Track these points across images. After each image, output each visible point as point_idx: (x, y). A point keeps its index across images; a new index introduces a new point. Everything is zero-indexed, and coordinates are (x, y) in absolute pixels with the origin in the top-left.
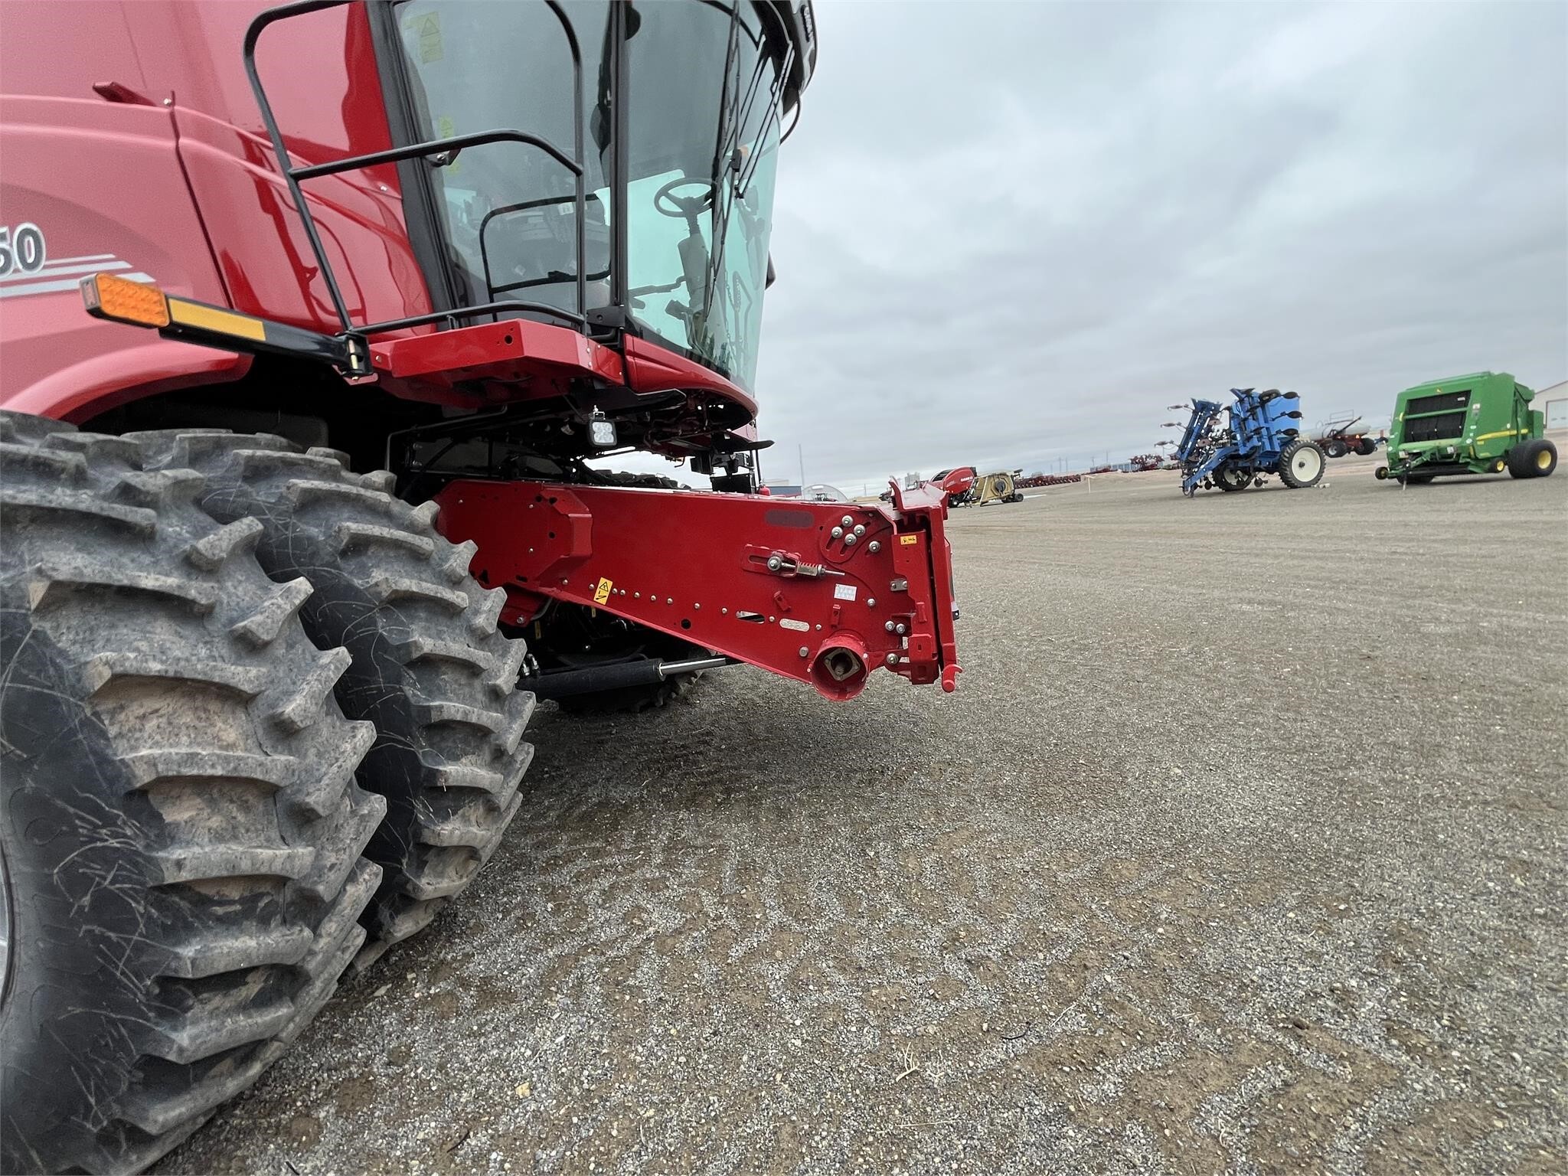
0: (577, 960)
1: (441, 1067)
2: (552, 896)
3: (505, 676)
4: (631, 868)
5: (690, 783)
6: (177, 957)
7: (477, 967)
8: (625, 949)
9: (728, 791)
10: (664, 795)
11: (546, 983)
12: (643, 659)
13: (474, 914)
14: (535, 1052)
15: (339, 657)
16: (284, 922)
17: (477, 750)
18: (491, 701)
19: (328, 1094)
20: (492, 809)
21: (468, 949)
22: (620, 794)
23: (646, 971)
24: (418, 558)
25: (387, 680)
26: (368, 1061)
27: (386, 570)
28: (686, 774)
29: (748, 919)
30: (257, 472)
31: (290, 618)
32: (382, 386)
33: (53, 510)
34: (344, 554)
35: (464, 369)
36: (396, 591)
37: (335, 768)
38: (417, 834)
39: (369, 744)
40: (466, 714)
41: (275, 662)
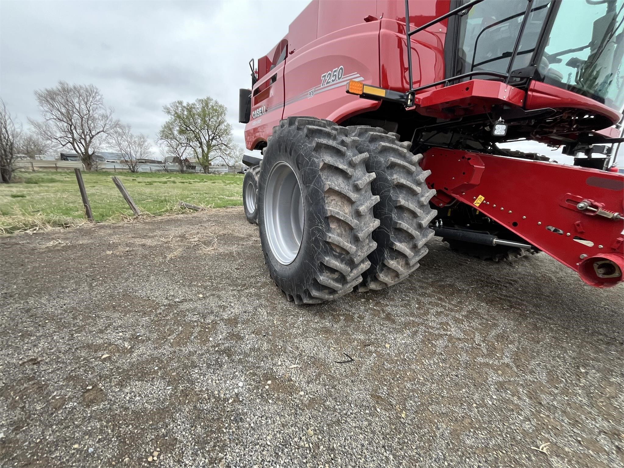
0: (419, 325)
1: (370, 326)
2: (419, 303)
3: (426, 220)
4: (452, 310)
5: (493, 295)
6: (325, 259)
7: (389, 309)
8: (436, 332)
9: (511, 307)
10: (479, 294)
11: (406, 325)
12: (487, 234)
13: (393, 295)
14: (395, 339)
15: (376, 199)
16: (346, 264)
17: (408, 242)
18: (418, 227)
19: (344, 314)
20: (407, 264)
21: (388, 303)
22: (459, 285)
23: (440, 343)
24: (409, 173)
25: (388, 210)
26: (354, 313)
27: (398, 175)
28: (493, 291)
29: (493, 353)
30: (373, 139)
31: (368, 184)
32: (416, 110)
33: (328, 145)
34: (388, 168)
35: (447, 103)
36: (398, 183)
37: (367, 229)
38: (383, 260)
39: (377, 226)
40: (408, 228)
41: (361, 195)
